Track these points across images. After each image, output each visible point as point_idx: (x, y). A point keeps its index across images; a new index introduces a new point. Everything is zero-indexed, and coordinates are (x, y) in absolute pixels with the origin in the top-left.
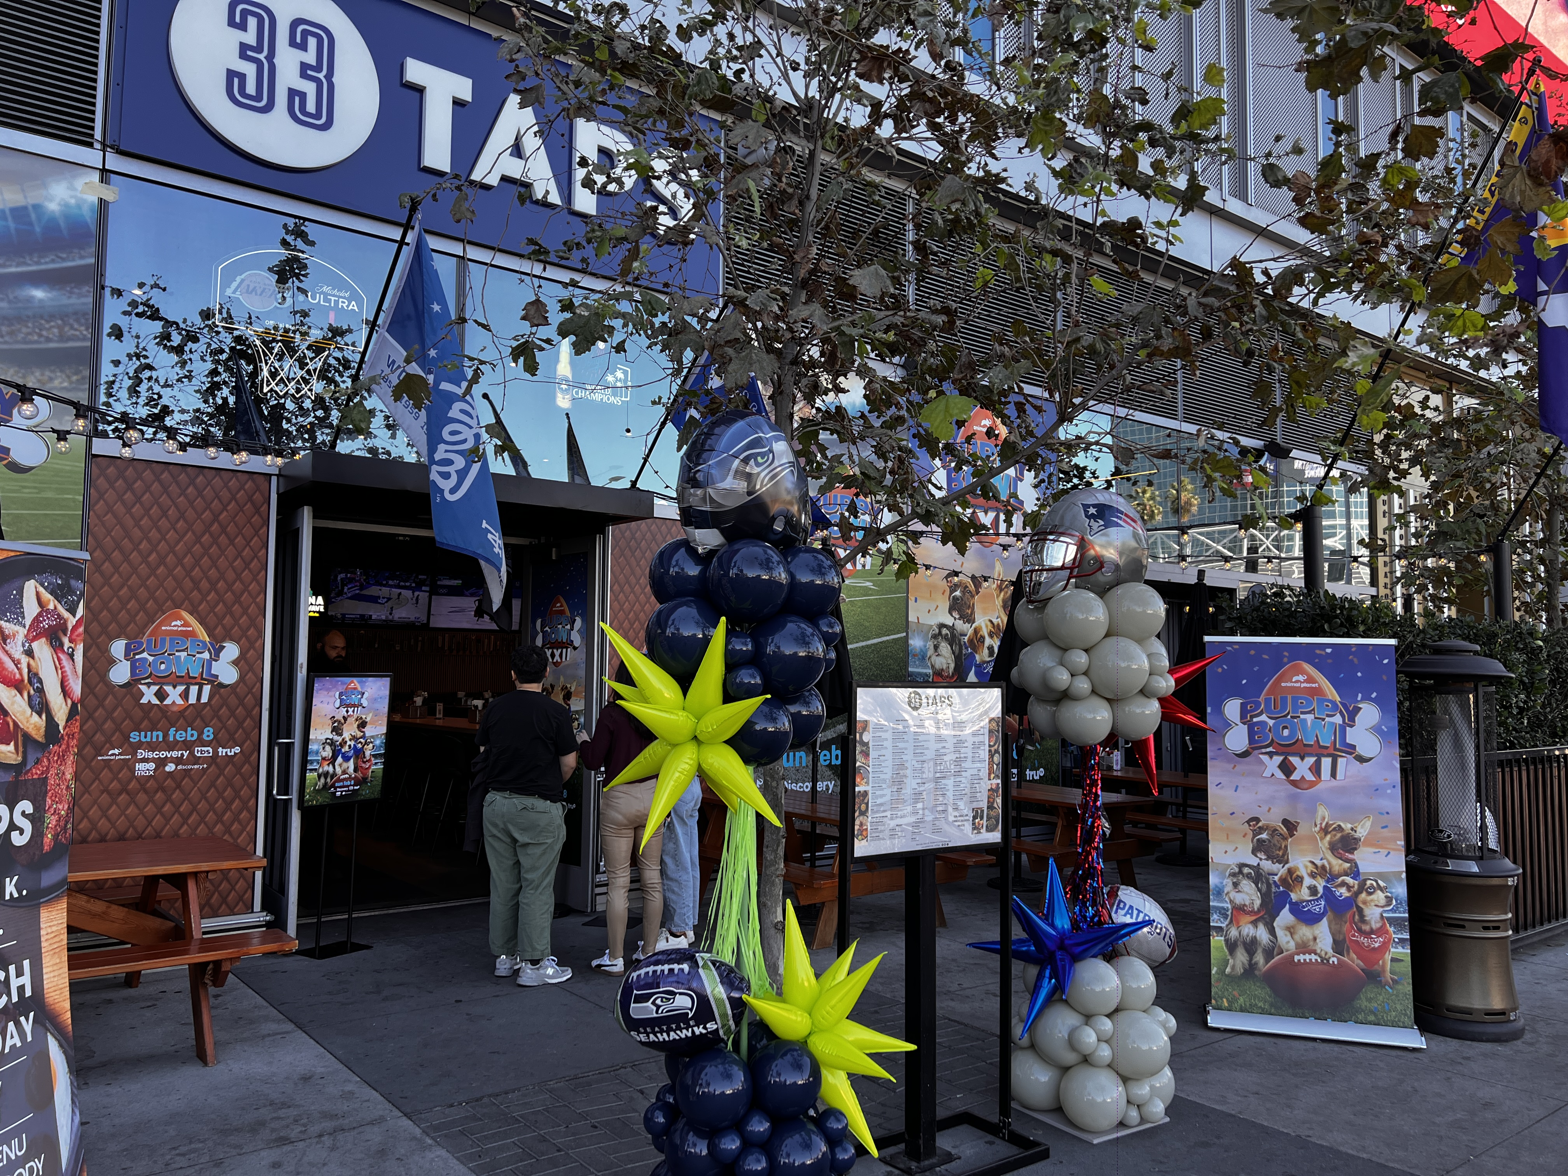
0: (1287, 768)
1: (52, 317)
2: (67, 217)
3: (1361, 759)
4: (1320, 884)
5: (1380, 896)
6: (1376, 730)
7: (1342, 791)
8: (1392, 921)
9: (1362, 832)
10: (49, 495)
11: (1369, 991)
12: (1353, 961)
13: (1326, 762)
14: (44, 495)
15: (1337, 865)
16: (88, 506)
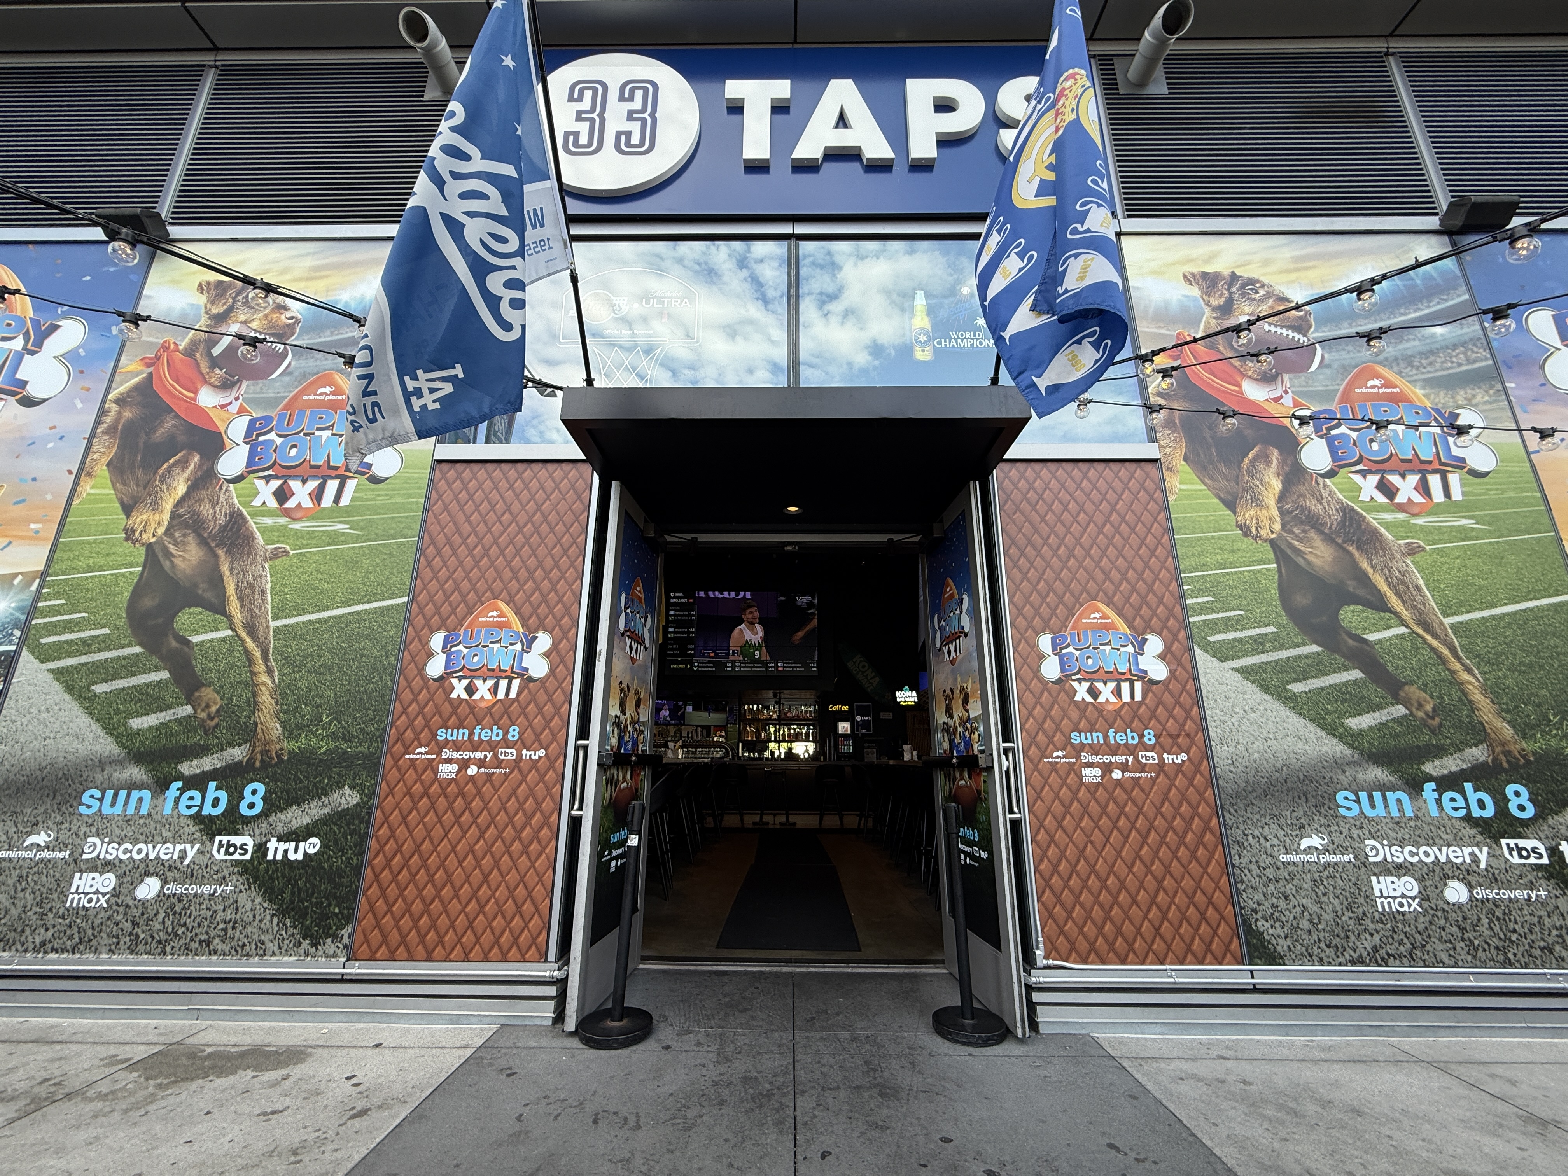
10: (398, 500)
14: (393, 501)
16: (427, 507)
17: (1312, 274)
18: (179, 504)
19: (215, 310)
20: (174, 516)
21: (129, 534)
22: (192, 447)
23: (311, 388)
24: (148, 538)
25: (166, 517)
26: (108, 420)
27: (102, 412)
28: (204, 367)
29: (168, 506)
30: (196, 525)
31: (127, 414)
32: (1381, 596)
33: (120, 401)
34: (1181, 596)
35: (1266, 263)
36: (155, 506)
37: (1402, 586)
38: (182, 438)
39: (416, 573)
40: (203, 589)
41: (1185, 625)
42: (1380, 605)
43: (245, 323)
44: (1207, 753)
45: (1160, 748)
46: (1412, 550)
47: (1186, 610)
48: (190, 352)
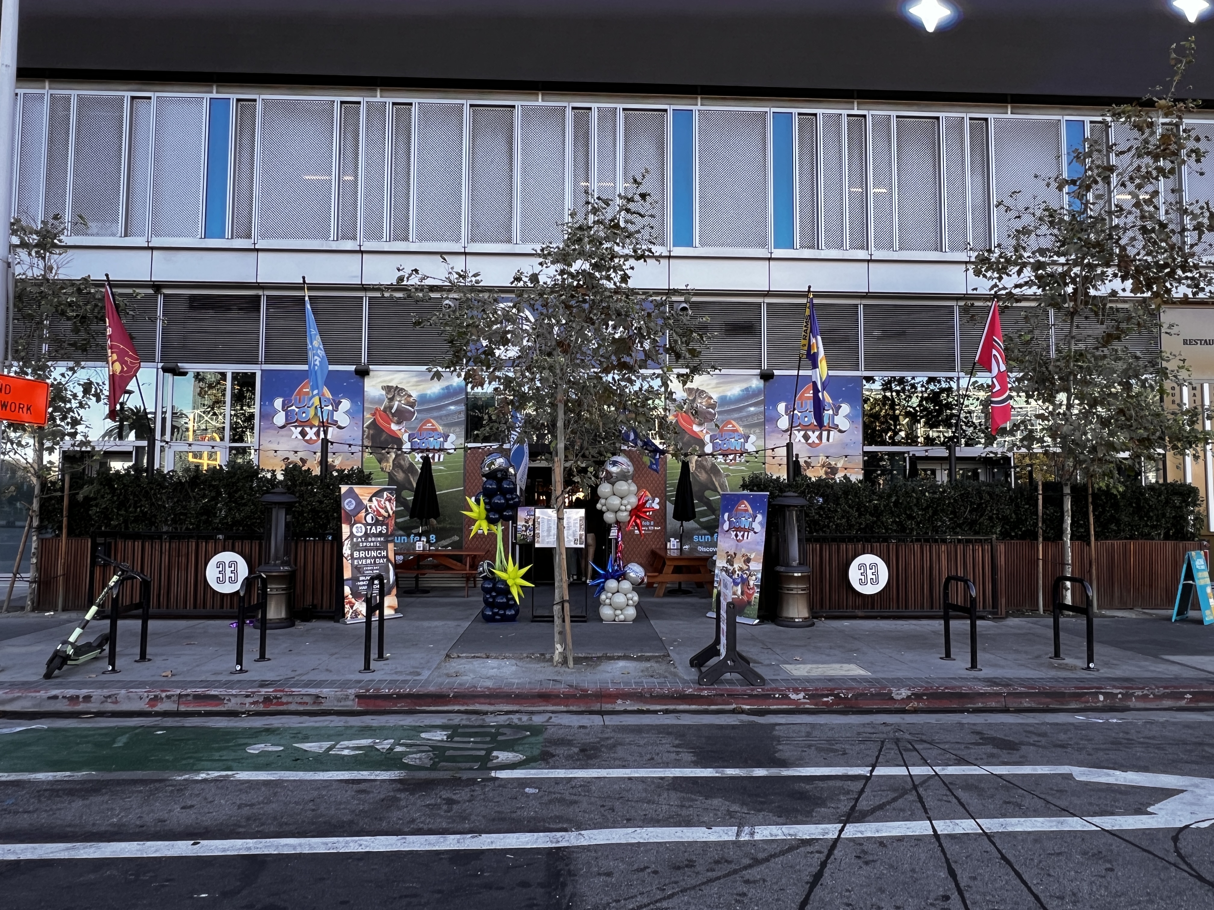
0: (736, 536)
1: (456, 413)
2: (458, 386)
3: (755, 533)
4: (740, 573)
5: (754, 577)
6: (760, 523)
7: (749, 543)
8: (756, 585)
9: (752, 557)
11: (748, 608)
12: (745, 598)
13: (746, 533)
15: (745, 567)
16: (465, 461)
17: (721, 389)
18: (394, 461)
19: (389, 396)
20: (393, 464)
21: (382, 469)
22: (393, 443)
23: (425, 424)
24: (387, 470)
25: (391, 464)
26: (366, 434)
27: (363, 432)
28: (390, 416)
29: (391, 461)
30: (401, 467)
31: (371, 432)
32: (716, 488)
33: (367, 427)
34: (666, 487)
35: (708, 385)
36: (388, 461)
37: (722, 486)
38: (390, 440)
39: (465, 481)
40: (407, 485)
41: (666, 495)
42: (715, 490)
43: (400, 401)
44: (665, 527)
45: (654, 526)
46: (727, 476)
47: (666, 491)
48: (385, 411)
